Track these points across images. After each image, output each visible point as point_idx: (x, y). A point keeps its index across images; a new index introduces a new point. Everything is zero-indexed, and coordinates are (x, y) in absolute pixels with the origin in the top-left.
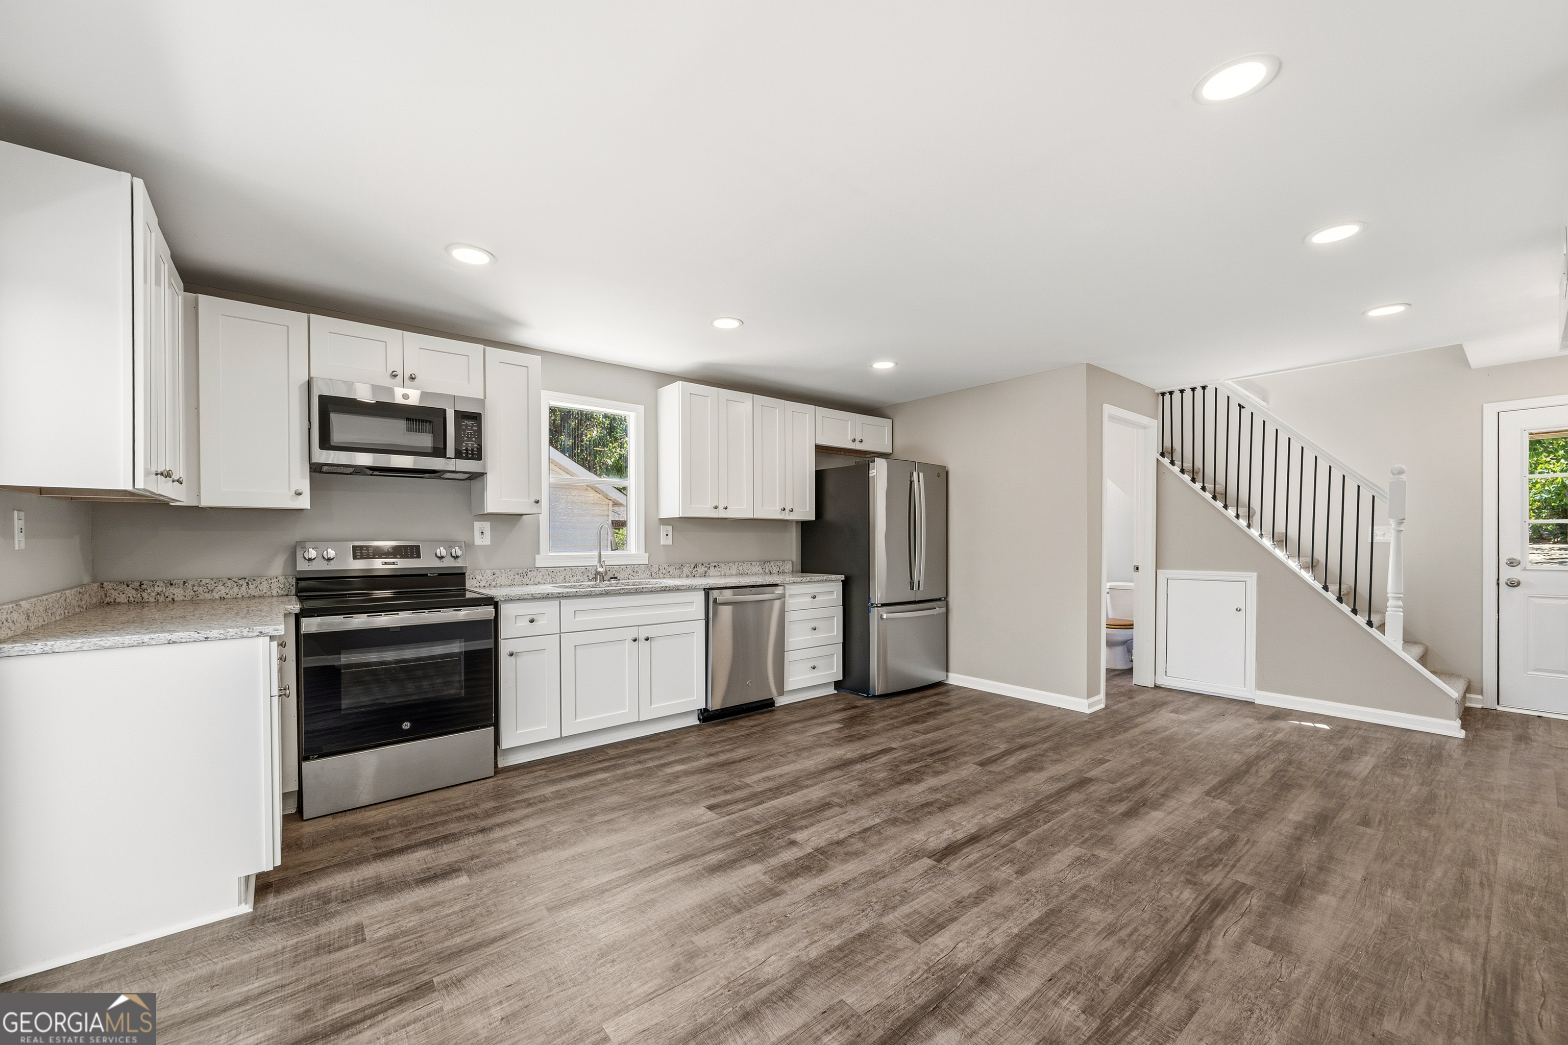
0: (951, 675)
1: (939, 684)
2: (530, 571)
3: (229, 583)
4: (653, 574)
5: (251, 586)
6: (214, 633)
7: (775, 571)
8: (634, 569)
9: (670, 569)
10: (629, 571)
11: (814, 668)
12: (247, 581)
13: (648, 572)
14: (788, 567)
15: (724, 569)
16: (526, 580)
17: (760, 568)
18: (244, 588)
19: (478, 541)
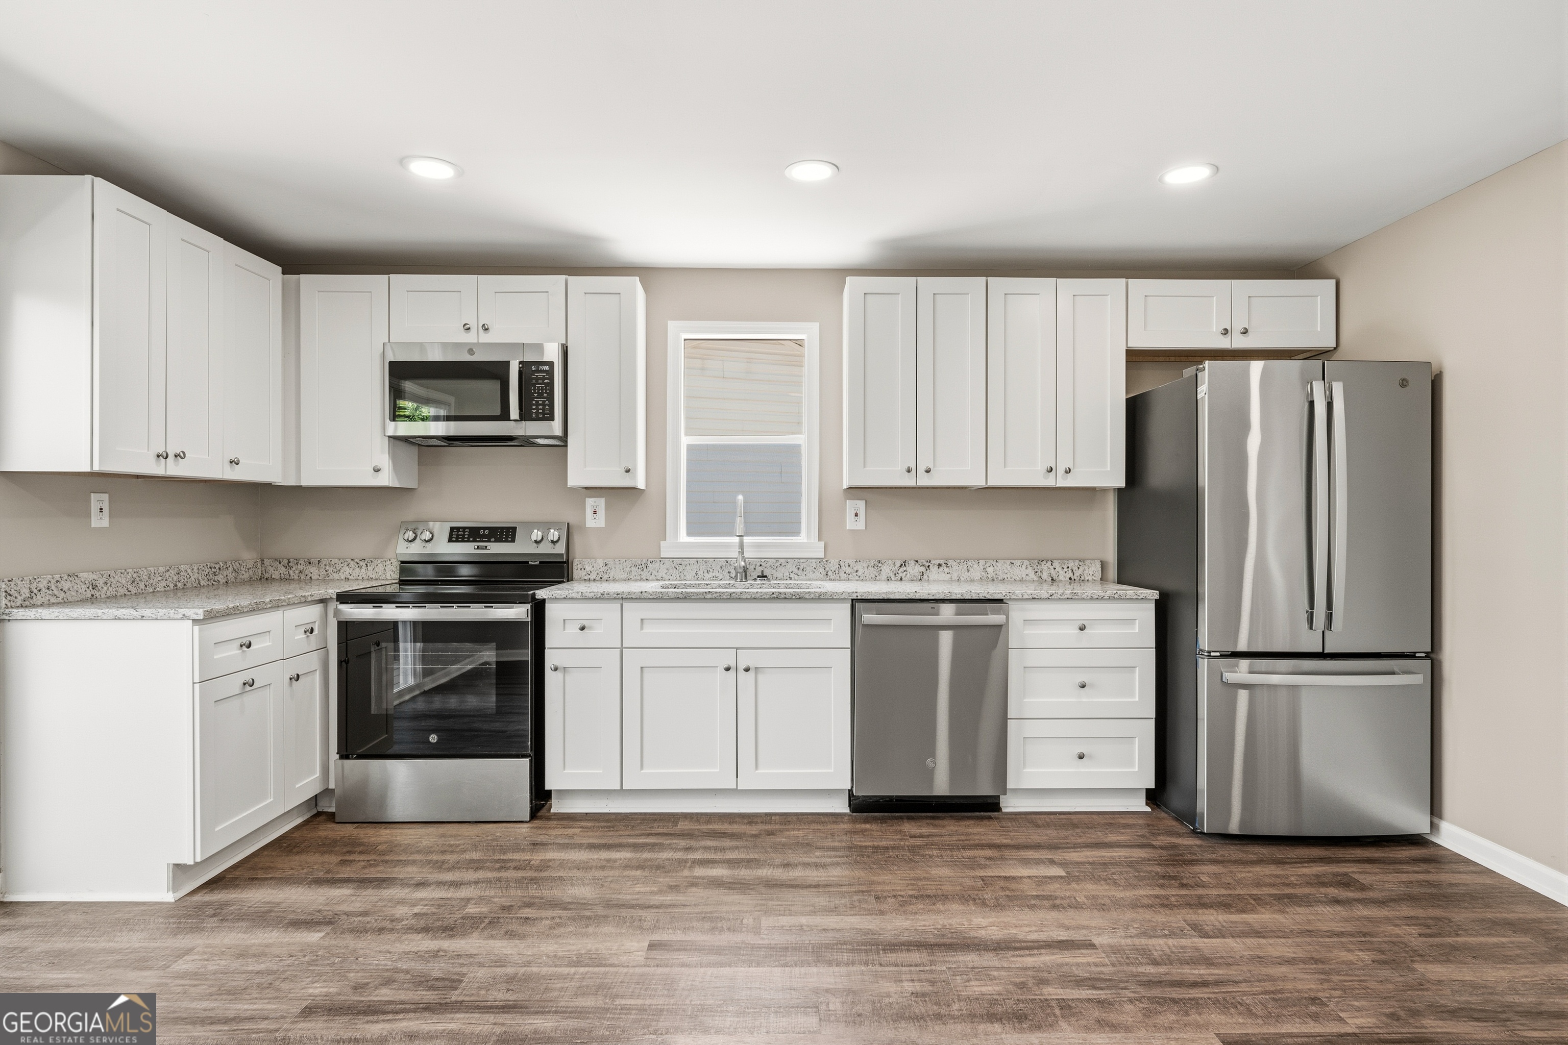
0: (1445, 826)
1: (1414, 840)
2: (651, 562)
3: (352, 564)
4: (830, 573)
5: (369, 568)
6: (147, 612)
7: (1063, 576)
8: (800, 565)
9: (859, 567)
10: (791, 567)
11: (1081, 757)
12: (366, 562)
13: (822, 570)
14: (1094, 570)
15: (957, 570)
16: (645, 574)
17: (1030, 571)
18: (363, 570)
19: (591, 522)
